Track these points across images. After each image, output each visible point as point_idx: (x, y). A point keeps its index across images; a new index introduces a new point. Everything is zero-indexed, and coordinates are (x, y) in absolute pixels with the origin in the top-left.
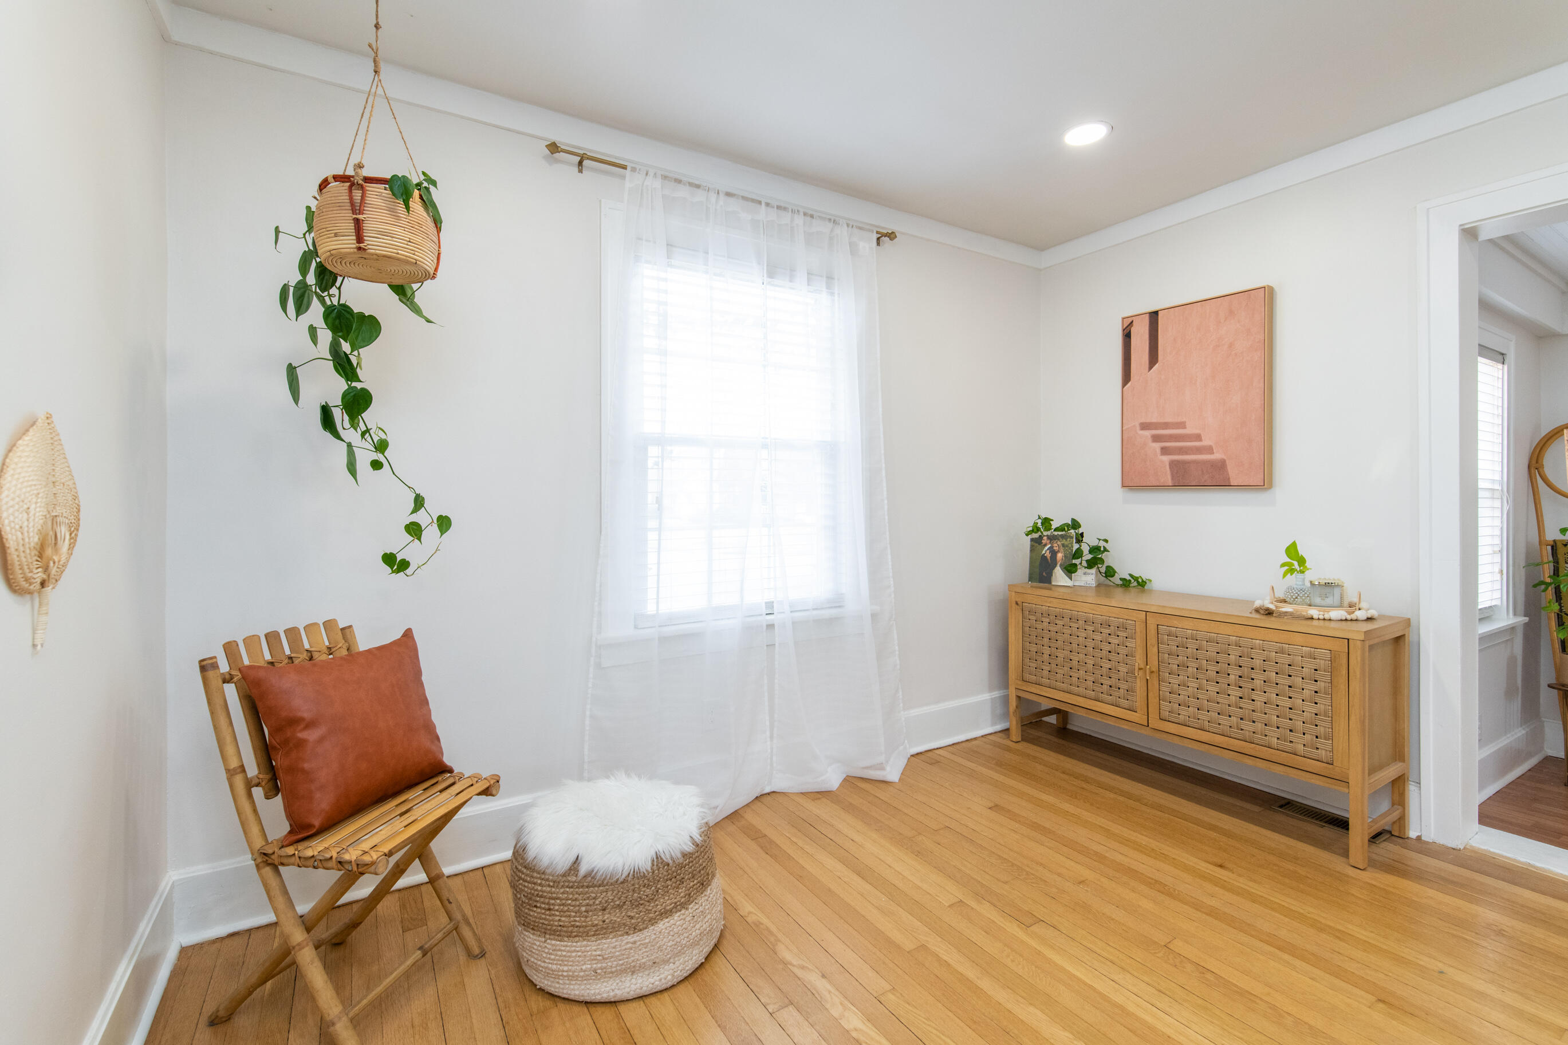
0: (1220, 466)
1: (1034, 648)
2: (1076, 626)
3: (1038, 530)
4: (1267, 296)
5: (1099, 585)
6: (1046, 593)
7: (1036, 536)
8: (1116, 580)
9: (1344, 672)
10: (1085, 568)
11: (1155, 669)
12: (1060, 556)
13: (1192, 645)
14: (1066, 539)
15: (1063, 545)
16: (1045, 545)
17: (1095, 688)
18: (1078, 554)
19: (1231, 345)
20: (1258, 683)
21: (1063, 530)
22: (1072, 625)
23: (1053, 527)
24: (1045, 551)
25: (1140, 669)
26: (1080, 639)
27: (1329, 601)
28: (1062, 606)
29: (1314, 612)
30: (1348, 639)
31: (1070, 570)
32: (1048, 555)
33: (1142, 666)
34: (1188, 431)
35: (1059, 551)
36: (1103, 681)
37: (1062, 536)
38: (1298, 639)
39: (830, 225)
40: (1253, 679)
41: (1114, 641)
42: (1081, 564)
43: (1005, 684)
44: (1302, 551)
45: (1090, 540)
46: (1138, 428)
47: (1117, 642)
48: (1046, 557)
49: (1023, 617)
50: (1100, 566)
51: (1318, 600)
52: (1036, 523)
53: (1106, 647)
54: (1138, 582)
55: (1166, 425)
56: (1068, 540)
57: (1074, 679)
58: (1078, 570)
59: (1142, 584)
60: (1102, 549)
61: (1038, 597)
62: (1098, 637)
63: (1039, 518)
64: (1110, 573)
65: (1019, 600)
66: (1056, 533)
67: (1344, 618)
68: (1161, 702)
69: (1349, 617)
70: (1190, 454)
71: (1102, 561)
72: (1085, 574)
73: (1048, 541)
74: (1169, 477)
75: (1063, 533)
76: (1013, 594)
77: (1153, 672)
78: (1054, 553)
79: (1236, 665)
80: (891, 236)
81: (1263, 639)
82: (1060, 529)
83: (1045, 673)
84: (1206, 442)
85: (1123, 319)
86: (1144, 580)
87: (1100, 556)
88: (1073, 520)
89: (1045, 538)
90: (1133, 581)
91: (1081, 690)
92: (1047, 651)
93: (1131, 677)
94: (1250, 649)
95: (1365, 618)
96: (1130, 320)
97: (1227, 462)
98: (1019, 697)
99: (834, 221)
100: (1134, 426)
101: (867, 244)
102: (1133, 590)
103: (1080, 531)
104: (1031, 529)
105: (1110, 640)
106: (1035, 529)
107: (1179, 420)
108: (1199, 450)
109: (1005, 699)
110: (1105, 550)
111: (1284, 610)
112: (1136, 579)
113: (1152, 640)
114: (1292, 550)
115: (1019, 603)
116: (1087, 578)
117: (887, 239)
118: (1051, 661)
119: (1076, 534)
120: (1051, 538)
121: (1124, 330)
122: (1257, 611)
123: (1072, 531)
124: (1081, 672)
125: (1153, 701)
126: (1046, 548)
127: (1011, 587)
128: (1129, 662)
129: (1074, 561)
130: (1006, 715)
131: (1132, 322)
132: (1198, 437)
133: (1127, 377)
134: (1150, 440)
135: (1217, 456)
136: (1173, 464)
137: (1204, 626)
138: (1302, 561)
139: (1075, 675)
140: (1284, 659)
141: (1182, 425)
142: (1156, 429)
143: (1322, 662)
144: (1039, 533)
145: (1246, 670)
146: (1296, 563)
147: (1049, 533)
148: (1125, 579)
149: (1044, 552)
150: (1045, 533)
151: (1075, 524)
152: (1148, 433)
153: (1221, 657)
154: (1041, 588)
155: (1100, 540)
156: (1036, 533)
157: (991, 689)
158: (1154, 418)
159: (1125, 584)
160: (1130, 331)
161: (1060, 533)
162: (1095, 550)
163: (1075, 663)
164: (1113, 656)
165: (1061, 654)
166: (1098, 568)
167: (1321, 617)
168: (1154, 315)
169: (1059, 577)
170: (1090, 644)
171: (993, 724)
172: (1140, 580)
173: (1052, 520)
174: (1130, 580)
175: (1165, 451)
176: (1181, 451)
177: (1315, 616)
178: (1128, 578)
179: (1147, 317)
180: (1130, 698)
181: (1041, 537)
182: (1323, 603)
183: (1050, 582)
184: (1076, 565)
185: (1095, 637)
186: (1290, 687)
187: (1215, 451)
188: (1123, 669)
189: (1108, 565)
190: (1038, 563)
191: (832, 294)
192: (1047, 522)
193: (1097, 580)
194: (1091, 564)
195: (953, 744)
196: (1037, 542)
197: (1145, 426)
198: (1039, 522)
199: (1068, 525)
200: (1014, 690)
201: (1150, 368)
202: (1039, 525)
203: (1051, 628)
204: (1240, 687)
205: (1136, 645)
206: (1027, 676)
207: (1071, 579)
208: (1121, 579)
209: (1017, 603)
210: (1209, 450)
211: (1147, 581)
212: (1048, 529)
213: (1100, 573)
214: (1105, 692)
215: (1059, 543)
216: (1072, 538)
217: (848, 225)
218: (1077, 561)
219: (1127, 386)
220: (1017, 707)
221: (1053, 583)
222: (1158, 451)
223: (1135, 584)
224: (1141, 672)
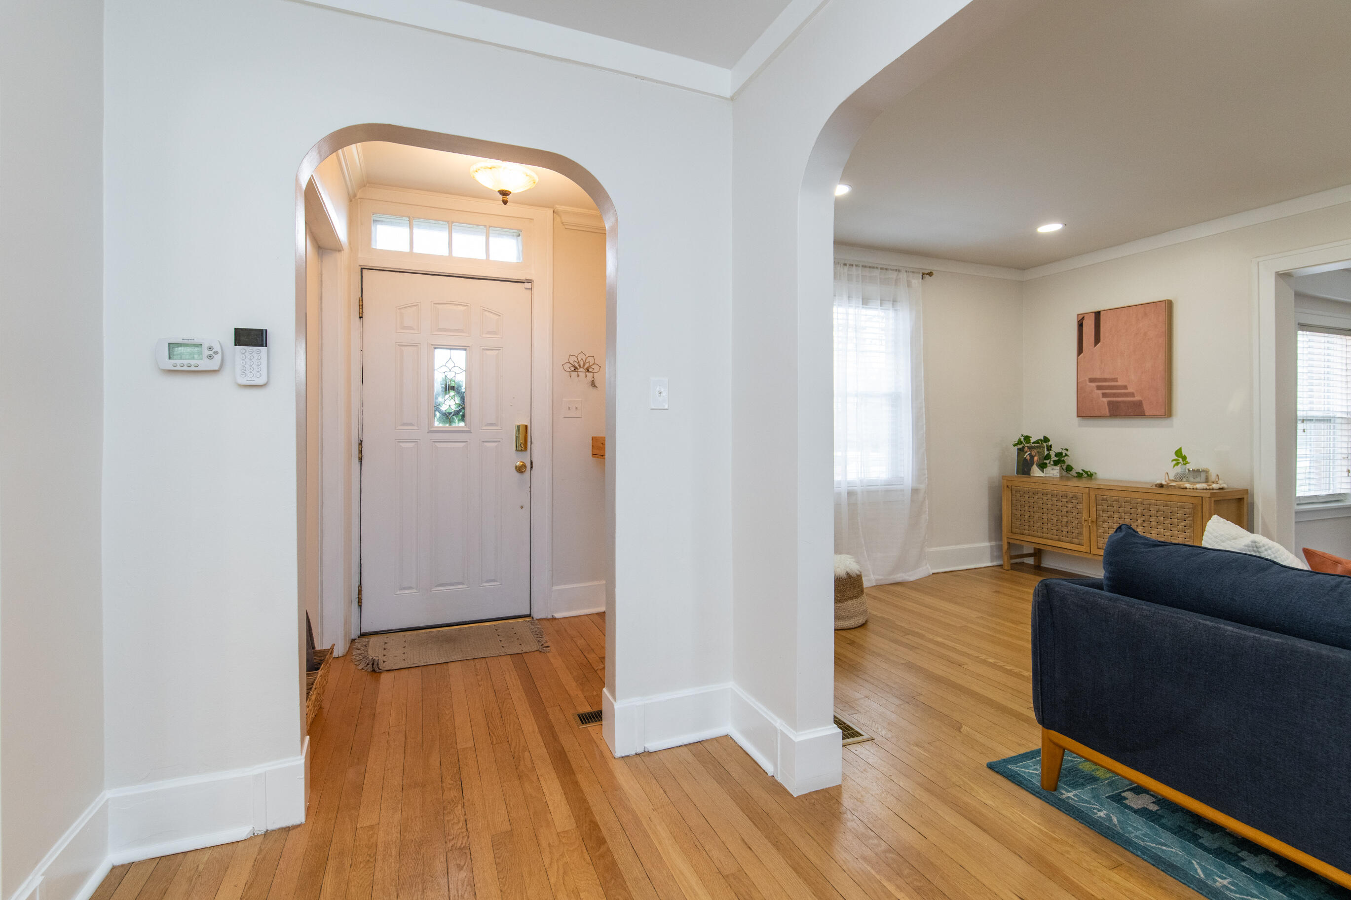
0: (1139, 404)
1: (1019, 513)
2: (1046, 498)
3: (1022, 443)
4: (1169, 305)
5: (1061, 477)
6: (1029, 480)
7: (1020, 446)
8: (1073, 473)
9: (1200, 514)
10: (1052, 465)
11: (1095, 520)
12: (1036, 458)
13: (1116, 505)
14: (1040, 448)
15: (1038, 452)
16: (1026, 452)
17: (1058, 534)
18: (1048, 457)
19: (1145, 334)
20: (1154, 524)
21: (1039, 443)
22: (1044, 497)
23: (1032, 441)
24: (1027, 456)
25: (1085, 520)
26: (1049, 505)
27: (1198, 479)
28: (1037, 487)
29: (1188, 485)
30: (1202, 497)
31: (1042, 466)
32: (1028, 458)
33: (1086, 519)
34: (1119, 383)
35: (1035, 456)
36: (1063, 529)
37: (1037, 447)
38: (1176, 498)
39: (896, 273)
40: (1151, 522)
41: (1070, 505)
42: (1050, 463)
43: (1000, 539)
44: (1184, 453)
45: (1056, 449)
46: (1087, 381)
47: (1071, 506)
48: (1027, 459)
49: (1012, 495)
50: (1062, 465)
51: (1192, 479)
52: (1020, 439)
53: (1065, 509)
54: (1088, 475)
55: (1105, 380)
56: (1042, 449)
57: (1045, 530)
58: (1048, 468)
59: (1090, 476)
60: (1064, 454)
61: (1023, 482)
62: (1060, 504)
63: (1022, 436)
64: (1069, 469)
65: (1010, 485)
66: (1033, 445)
67: (1205, 488)
68: (1098, 538)
69: (1208, 488)
70: (1120, 397)
71: (1064, 462)
72: (1052, 469)
73: (1028, 450)
74: (1107, 410)
75: (1038, 445)
76: (1005, 481)
77: (1093, 522)
78: (1032, 457)
79: (1141, 515)
80: (930, 274)
81: (1156, 499)
82: (1037, 442)
83: (1026, 527)
84: (1130, 390)
85: (1078, 315)
86: (1092, 473)
87: (1063, 459)
88: (1045, 437)
89: (1026, 448)
90: (1084, 474)
91: (1049, 536)
92: (1027, 514)
93: (1080, 526)
94: (1149, 506)
95: (1218, 488)
96: (1082, 316)
97: (1143, 401)
98: (1009, 543)
99: (899, 270)
100: (1085, 380)
101: (916, 281)
102: (1084, 479)
103: (1050, 443)
104: (1017, 442)
105: (1067, 505)
106: (1020, 442)
107: (1113, 377)
108: (1126, 395)
109: (1000, 548)
110: (1066, 455)
111: (1171, 484)
112: (1086, 472)
113: (1093, 504)
114: (1179, 453)
115: (1009, 486)
116: (1053, 472)
117: (928, 276)
118: (1030, 520)
119: (1047, 446)
120: (1030, 448)
121: (1078, 322)
122: (1156, 486)
123: (1045, 444)
124: (1049, 525)
125: (1093, 538)
126: (1027, 454)
127: (1004, 477)
128: (1079, 517)
129: (1045, 461)
130: (1000, 557)
131: (1084, 317)
132: (1125, 387)
133: (1080, 350)
134: (1095, 389)
135: (1137, 398)
136: (1109, 403)
137: (1124, 494)
138: (1184, 458)
139: (1045, 527)
140: (1167, 510)
141: (1115, 380)
142: (1099, 382)
143: (1188, 510)
144: (1022, 445)
145: (1147, 517)
146: (1180, 459)
147: (1029, 445)
148: (1079, 473)
149: (1025, 456)
150: (1026, 445)
151: (1046, 440)
152: (1094, 385)
153: (1132, 511)
154: (1024, 477)
155: (1062, 449)
156: (1020, 445)
157: (990, 541)
158: (1097, 375)
159: (1079, 475)
160: (1082, 323)
161: (1036, 445)
162: (1059, 455)
163: (1045, 520)
164: (1069, 514)
165: (1036, 515)
166: (1061, 466)
167: (1191, 487)
168: (1098, 314)
169: (1036, 471)
170: (1055, 508)
171: (992, 561)
172: (1089, 473)
173: (1031, 437)
174: (1082, 473)
175: (1104, 395)
176: (1115, 395)
177: (1188, 487)
178: (1081, 472)
179: (1093, 315)
180: (1079, 538)
181: (1023, 447)
182: (1194, 481)
183: (1029, 474)
184: (1046, 464)
185: (1058, 504)
186: (1171, 524)
187: (1136, 395)
188: (1075, 521)
189: (1068, 464)
190: (1022, 462)
191: (896, 310)
192: (1027, 438)
193: (1061, 473)
194: (1056, 463)
195: (967, 570)
196: (1021, 451)
197: (1092, 380)
198: (1022, 438)
199: (1041, 440)
200: (1006, 538)
201: (1095, 346)
202: (1022, 440)
203: (1030, 501)
204: (1144, 527)
205: (1083, 507)
206: (1015, 530)
207: (1043, 472)
208: (1076, 473)
209: (1008, 487)
210: (1132, 395)
211: (1094, 474)
212: (1028, 442)
213: (1063, 469)
214: (1064, 536)
215: (1035, 451)
216: (1044, 447)
217: (906, 271)
218: (1048, 461)
219: (1080, 356)
220: (1008, 549)
221: (1031, 475)
222: (1101, 395)
223: (1086, 475)
224: (1086, 523)
